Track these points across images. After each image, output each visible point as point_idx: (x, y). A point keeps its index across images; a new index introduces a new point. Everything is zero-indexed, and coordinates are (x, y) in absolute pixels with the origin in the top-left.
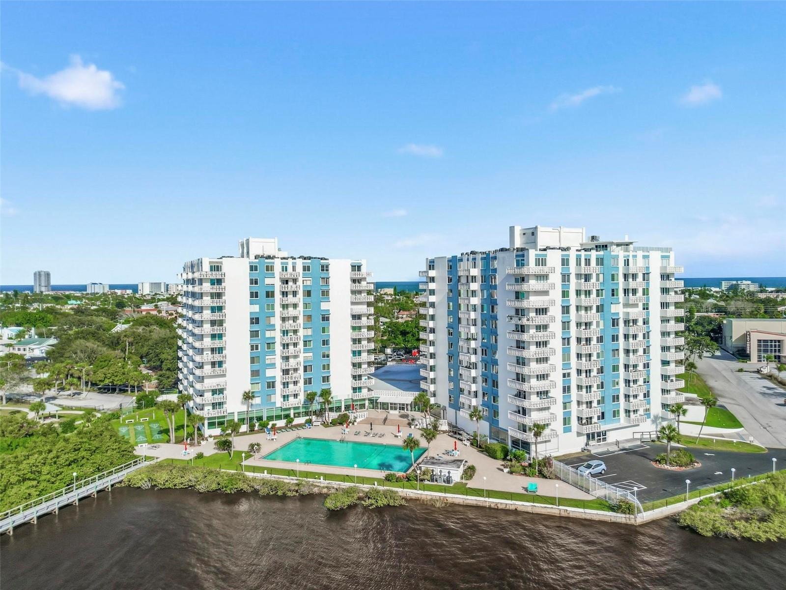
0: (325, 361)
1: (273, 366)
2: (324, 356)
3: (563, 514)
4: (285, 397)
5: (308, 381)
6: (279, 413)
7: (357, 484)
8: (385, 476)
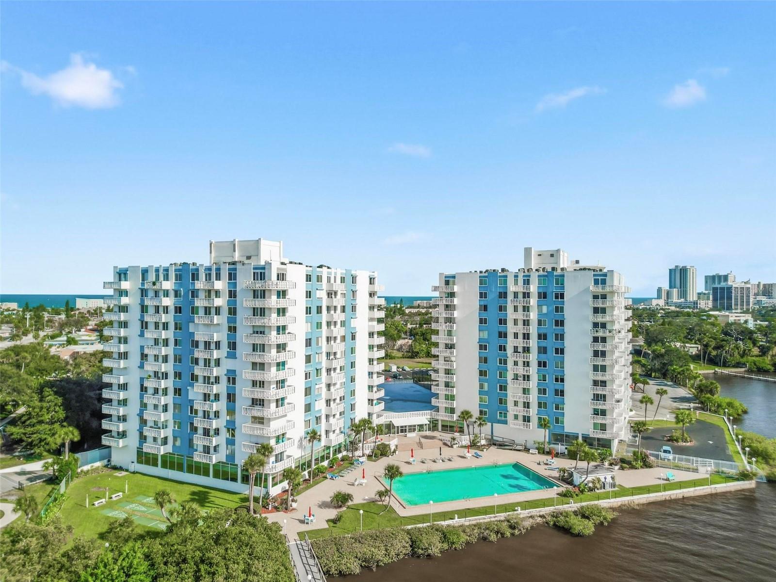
0: (352, 386)
1: (320, 396)
2: (352, 381)
3: (714, 491)
4: (327, 433)
6: (323, 453)
7: (557, 507)
8: (558, 494)
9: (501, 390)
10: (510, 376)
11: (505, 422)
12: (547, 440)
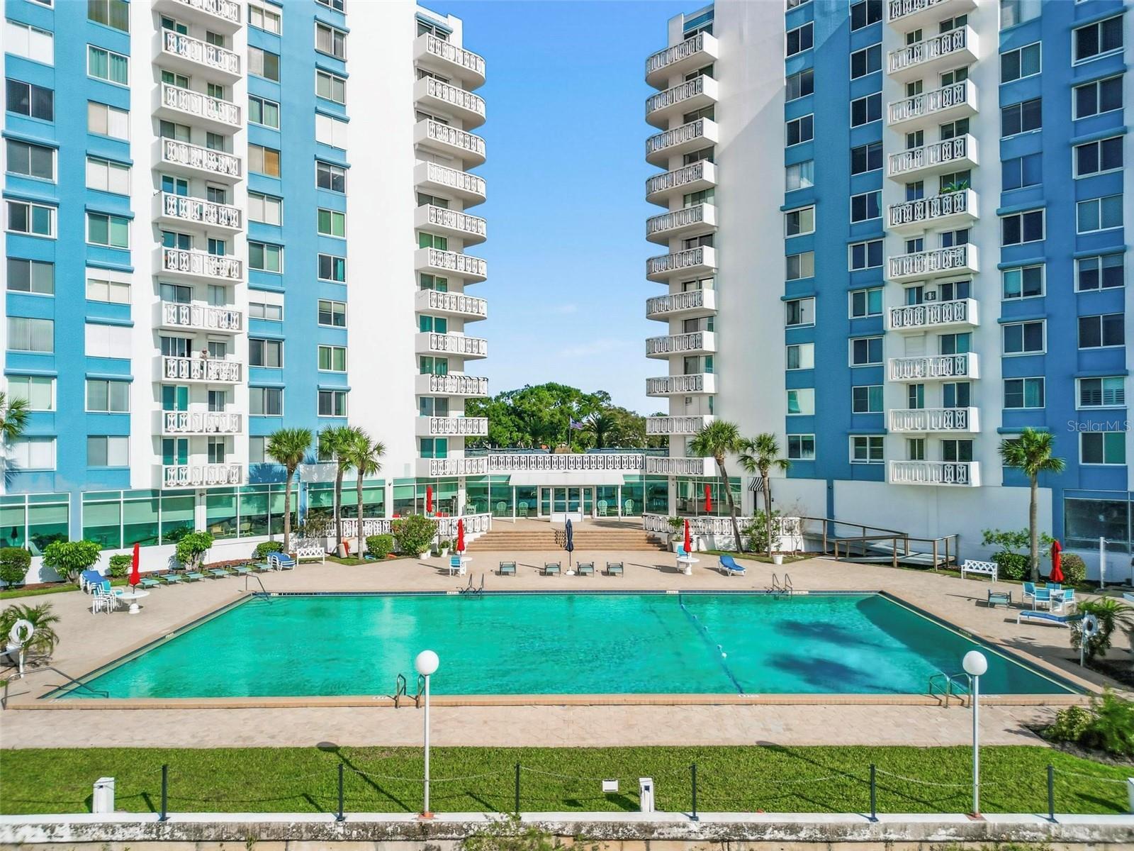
0: (328, 334)
1: (118, 316)
2: (325, 318)
4: (172, 449)
5: (271, 399)
6: (145, 515)
7: (994, 820)
8: (1037, 731)
9: (860, 357)
10: (892, 300)
11: (878, 474)
12: (1045, 525)
